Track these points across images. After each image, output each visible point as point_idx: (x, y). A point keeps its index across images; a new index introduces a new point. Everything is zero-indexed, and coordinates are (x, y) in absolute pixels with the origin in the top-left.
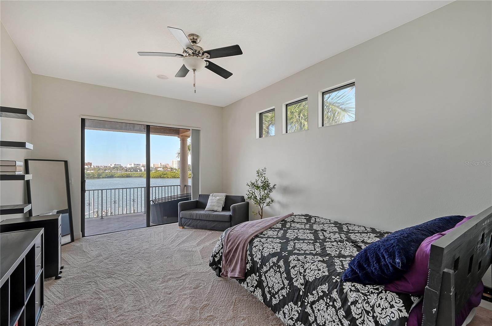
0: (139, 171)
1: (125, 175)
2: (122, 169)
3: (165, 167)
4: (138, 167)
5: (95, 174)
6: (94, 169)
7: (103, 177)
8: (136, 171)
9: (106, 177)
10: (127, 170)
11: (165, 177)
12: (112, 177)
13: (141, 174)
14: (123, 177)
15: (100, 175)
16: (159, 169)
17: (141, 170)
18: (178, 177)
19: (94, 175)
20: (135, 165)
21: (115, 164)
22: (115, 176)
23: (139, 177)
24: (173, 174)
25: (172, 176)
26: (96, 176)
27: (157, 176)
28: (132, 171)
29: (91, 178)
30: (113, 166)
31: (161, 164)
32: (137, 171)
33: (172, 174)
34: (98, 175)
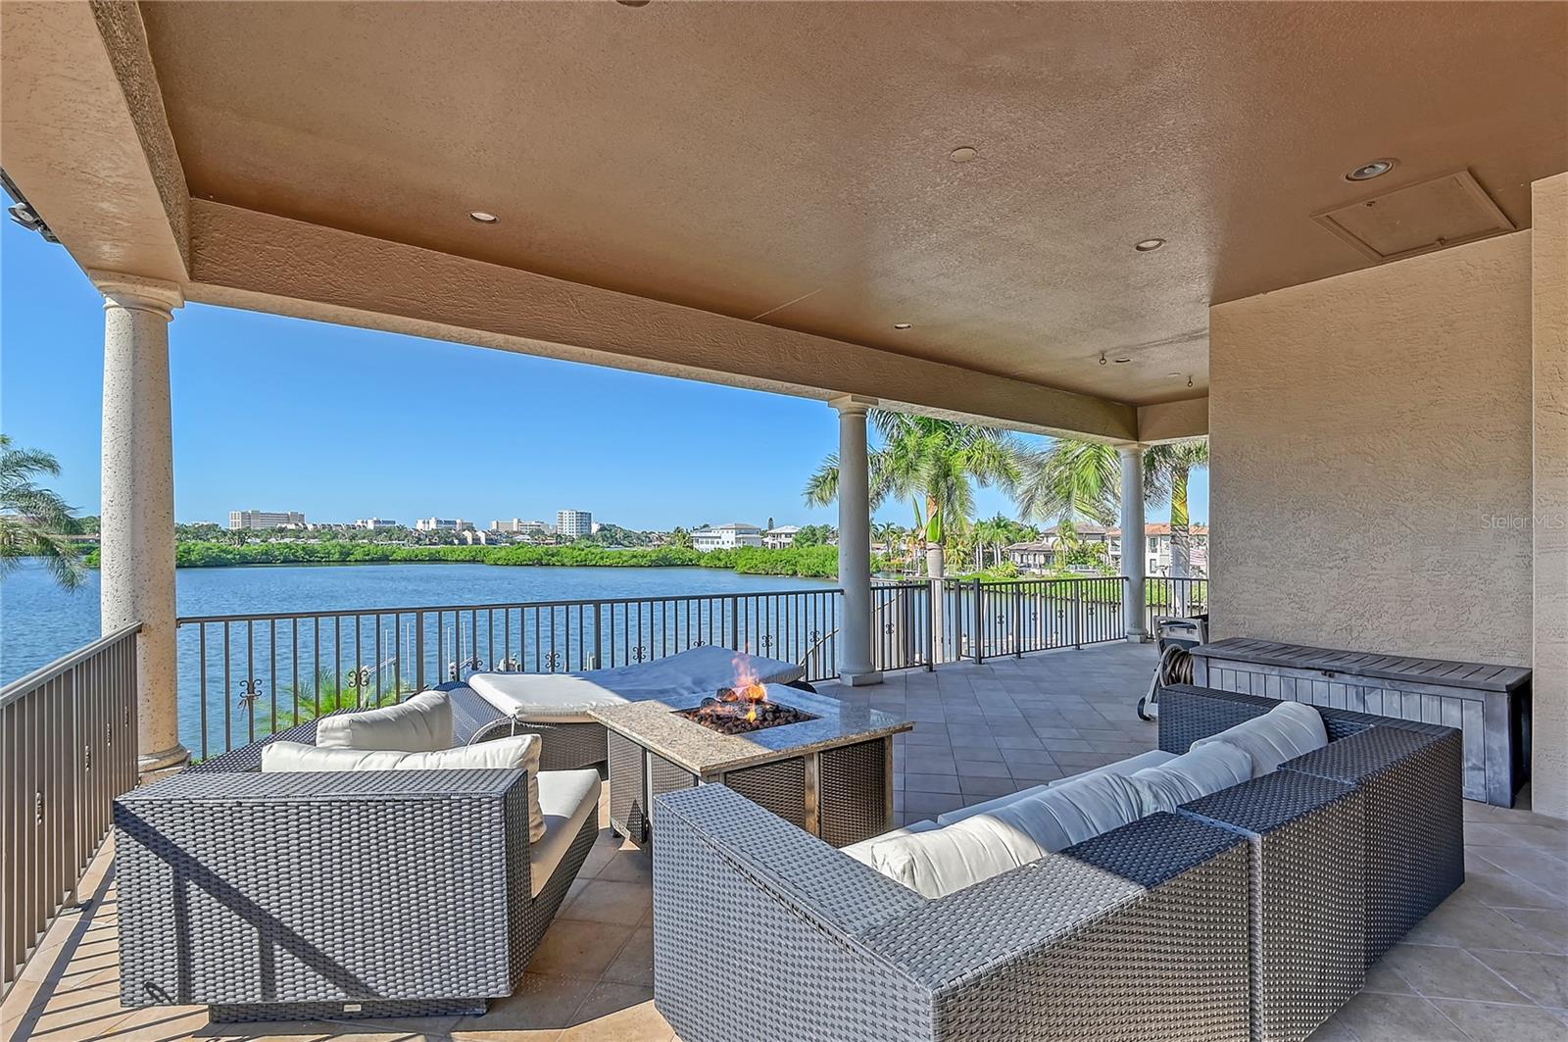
0: (456, 542)
1: (426, 556)
2: (406, 537)
3: (536, 532)
4: (453, 532)
5: (333, 551)
6: (317, 533)
7: (356, 561)
8: (446, 543)
9: (366, 561)
10: (420, 539)
11: (554, 565)
12: (384, 559)
13: (474, 553)
14: (419, 560)
15: (348, 554)
16: (519, 538)
17: (463, 541)
18: (594, 563)
19: (328, 553)
20: (439, 522)
21: (375, 519)
22: (395, 556)
23: (469, 561)
24: (580, 555)
25: (577, 561)
26: (337, 556)
27: (530, 560)
28: (435, 544)
29: (318, 561)
30: (371, 524)
31: (519, 521)
32: (452, 543)
33: (576, 553)
34: (341, 553)
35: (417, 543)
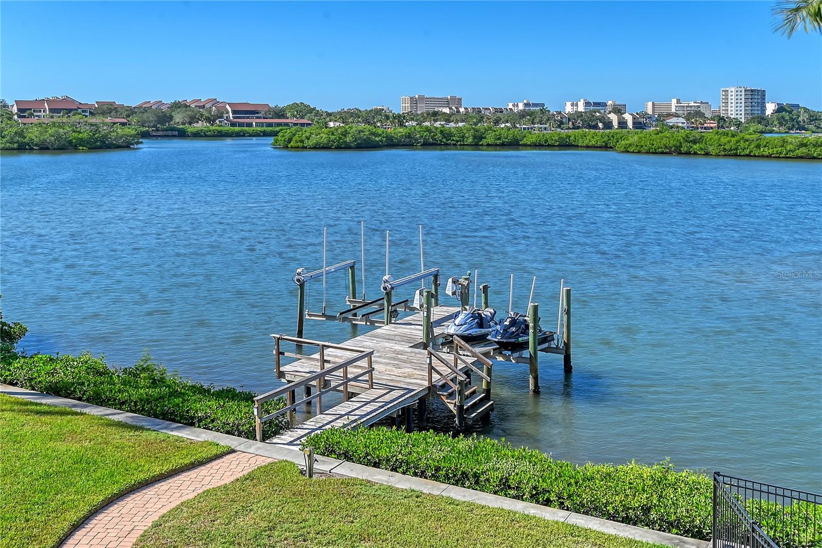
0: (600, 125)
1: (556, 141)
2: (548, 120)
3: (694, 115)
4: (598, 114)
5: (467, 135)
6: (466, 118)
7: (488, 145)
8: (590, 127)
9: (496, 145)
10: (562, 123)
11: (695, 153)
12: (514, 144)
13: (606, 139)
14: (549, 145)
15: (481, 138)
16: (672, 121)
17: (608, 125)
18: (747, 152)
19: (463, 137)
20: (587, 104)
21: (525, 102)
22: (525, 141)
23: (600, 148)
24: (729, 142)
25: (725, 150)
26: (470, 140)
27: (666, 147)
28: (578, 128)
29: (455, 145)
30: (521, 107)
31: (678, 101)
32: (596, 127)
33: (724, 140)
34: (475, 137)
35: (559, 126)
